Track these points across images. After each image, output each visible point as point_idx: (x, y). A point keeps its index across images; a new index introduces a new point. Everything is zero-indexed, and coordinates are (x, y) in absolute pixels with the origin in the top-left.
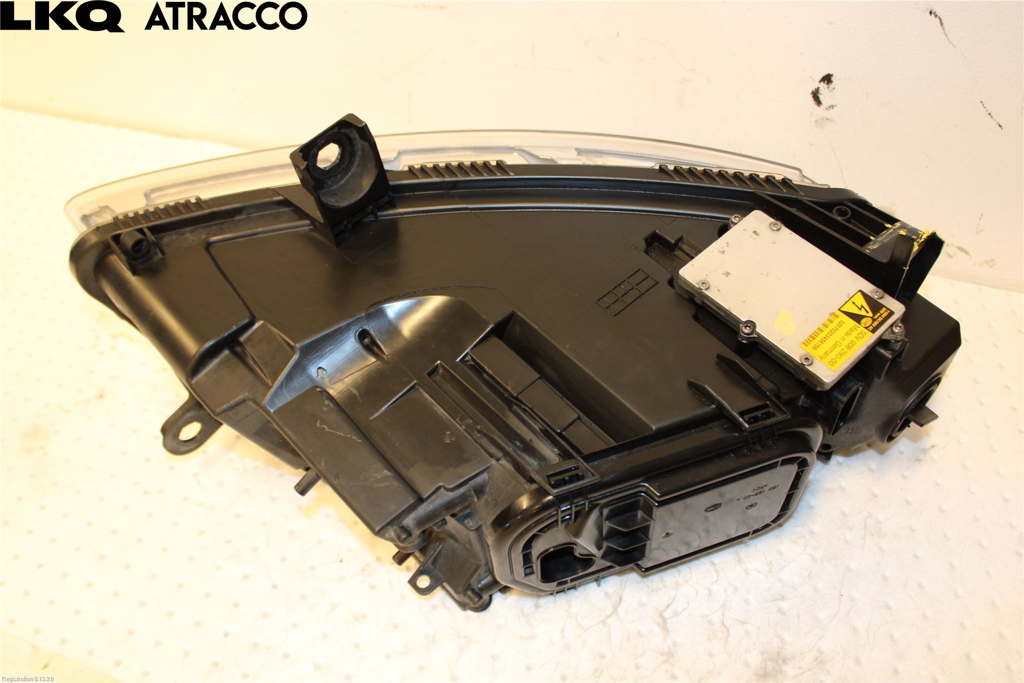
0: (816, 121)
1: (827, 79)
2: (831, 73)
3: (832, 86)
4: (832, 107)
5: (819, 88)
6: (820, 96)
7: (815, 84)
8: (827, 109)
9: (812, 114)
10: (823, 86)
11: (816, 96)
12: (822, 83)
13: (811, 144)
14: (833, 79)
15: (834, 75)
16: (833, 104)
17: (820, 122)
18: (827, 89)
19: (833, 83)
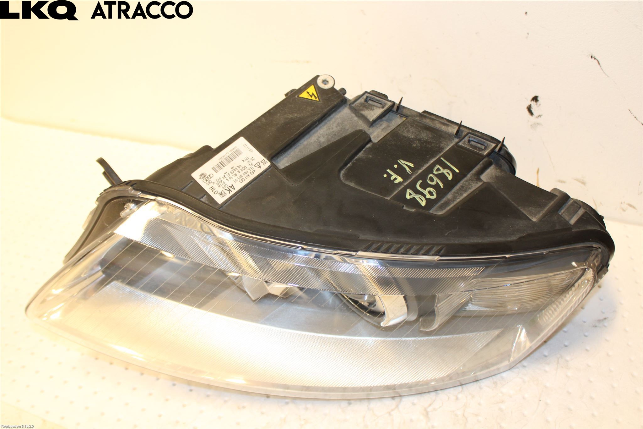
0: (531, 126)
1: (535, 99)
2: (537, 95)
3: (538, 103)
4: (540, 116)
5: (531, 105)
6: (532, 110)
7: (529, 102)
8: (537, 117)
9: (528, 121)
10: (533, 103)
11: (529, 109)
12: (533, 102)
13: (529, 140)
14: (539, 99)
15: (539, 97)
16: (540, 114)
17: (534, 126)
18: (535, 105)
19: (539, 102)
